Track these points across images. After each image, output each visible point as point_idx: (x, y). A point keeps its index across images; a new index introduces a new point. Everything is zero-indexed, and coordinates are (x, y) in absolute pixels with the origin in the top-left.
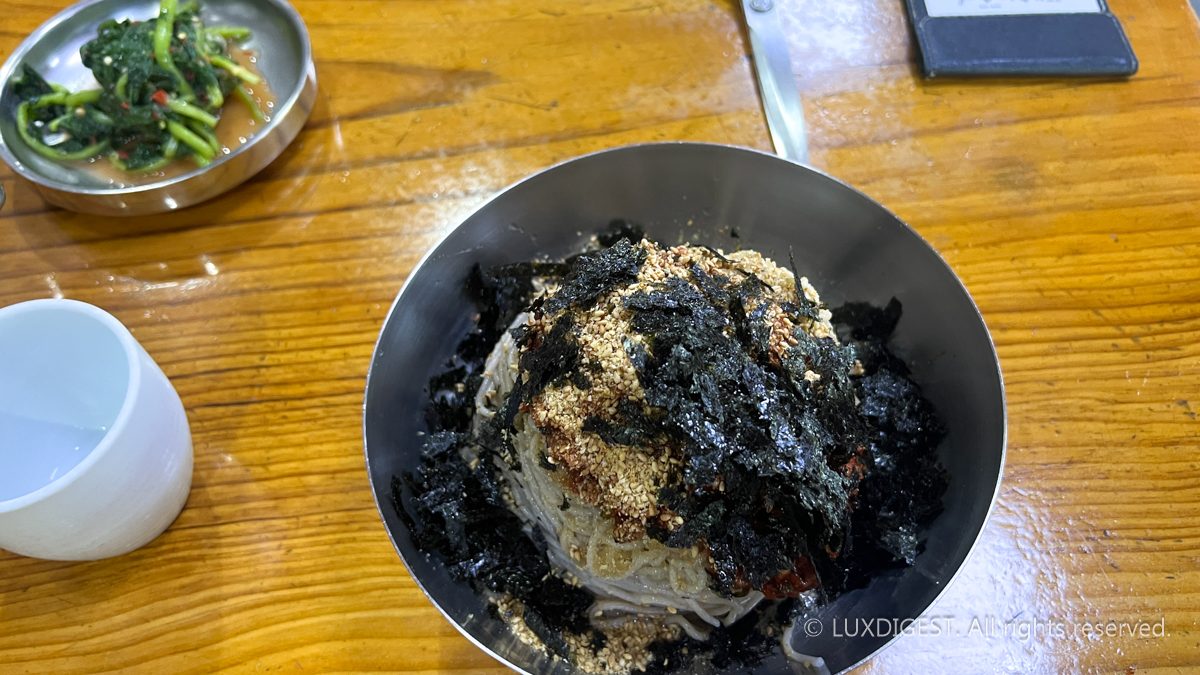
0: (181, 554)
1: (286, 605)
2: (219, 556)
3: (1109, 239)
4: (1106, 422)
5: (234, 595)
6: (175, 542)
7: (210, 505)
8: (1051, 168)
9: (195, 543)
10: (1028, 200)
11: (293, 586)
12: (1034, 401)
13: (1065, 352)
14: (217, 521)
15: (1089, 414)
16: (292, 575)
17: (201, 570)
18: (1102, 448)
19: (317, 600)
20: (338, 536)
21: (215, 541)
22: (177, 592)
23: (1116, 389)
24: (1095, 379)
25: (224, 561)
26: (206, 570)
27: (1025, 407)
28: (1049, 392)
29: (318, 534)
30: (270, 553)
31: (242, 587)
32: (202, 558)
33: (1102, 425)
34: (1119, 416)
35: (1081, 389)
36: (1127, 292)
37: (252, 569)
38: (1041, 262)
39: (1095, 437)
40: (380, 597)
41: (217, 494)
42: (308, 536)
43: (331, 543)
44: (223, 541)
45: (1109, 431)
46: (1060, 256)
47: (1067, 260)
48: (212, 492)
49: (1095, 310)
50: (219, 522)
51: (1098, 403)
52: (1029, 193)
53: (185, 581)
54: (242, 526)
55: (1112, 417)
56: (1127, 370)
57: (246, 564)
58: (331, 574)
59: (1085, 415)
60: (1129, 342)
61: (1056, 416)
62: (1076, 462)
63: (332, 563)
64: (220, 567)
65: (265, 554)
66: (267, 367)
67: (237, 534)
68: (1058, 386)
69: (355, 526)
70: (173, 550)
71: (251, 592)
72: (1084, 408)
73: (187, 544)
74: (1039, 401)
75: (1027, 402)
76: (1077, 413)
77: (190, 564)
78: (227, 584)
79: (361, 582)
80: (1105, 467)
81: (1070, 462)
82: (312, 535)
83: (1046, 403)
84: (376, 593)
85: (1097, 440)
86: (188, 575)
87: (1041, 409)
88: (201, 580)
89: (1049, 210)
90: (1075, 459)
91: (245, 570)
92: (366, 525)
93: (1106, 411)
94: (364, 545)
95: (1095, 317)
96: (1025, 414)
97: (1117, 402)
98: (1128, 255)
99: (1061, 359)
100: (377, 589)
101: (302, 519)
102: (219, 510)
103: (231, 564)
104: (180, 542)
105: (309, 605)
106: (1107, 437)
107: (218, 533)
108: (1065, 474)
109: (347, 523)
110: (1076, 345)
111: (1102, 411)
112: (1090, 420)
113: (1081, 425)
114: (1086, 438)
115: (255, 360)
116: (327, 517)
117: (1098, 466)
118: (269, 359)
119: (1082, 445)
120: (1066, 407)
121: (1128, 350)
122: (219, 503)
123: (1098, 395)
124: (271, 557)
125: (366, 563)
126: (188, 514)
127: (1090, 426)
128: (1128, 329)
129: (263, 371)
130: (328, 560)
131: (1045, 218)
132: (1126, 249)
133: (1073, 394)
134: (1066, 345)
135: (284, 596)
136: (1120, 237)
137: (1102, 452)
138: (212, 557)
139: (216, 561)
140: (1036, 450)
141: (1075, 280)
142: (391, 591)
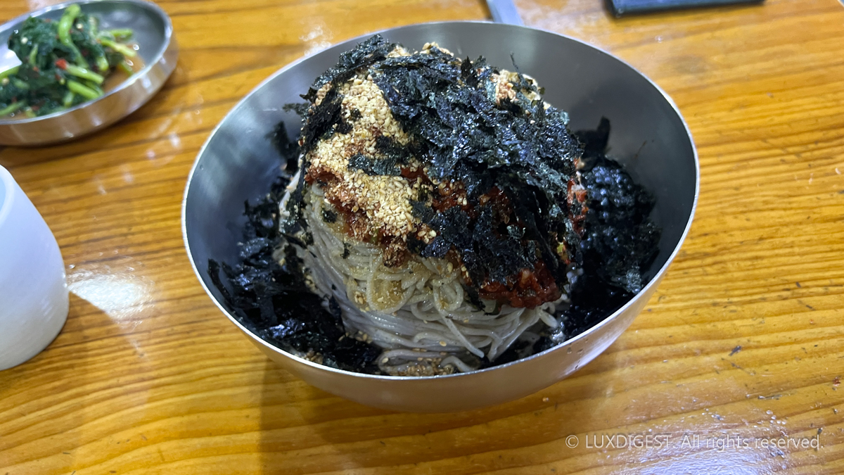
0: (55, 365)
1: (137, 394)
2: (85, 364)
3: (766, 96)
4: (785, 209)
5: (95, 391)
6: (51, 357)
7: (81, 329)
8: (716, 59)
9: (67, 357)
10: (702, 79)
11: (143, 380)
12: (726, 202)
13: (745, 168)
14: (86, 339)
15: (771, 206)
16: (143, 372)
17: (70, 375)
18: (785, 227)
19: (161, 388)
20: (181, 342)
21: (83, 354)
22: (49, 392)
23: (789, 188)
24: (771, 183)
25: (89, 367)
26: (74, 374)
27: (719, 206)
28: (737, 195)
29: (166, 342)
30: (127, 358)
31: (102, 384)
32: (72, 366)
33: (782, 213)
34: (794, 205)
35: (762, 191)
36: (785, 126)
37: (111, 371)
38: (717, 115)
39: (778, 220)
40: (212, 382)
41: (86, 321)
42: (156, 343)
43: (175, 347)
44: (90, 353)
45: (788, 216)
46: (731, 110)
47: (737, 112)
48: (83, 320)
49: (764, 140)
50: (88, 340)
51: (775, 198)
52: (701, 75)
53: (57, 384)
54: (106, 341)
55: (789, 206)
56: (795, 175)
57: (106, 368)
58: (174, 369)
59: (767, 206)
60: (793, 157)
61: (745, 209)
62: (766, 239)
63: (175, 361)
64: (86, 372)
65: (122, 359)
66: (133, 234)
67: (101, 347)
68: (743, 190)
69: (194, 334)
70: (49, 363)
71: (109, 387)
72: (766, 202)
73: (61, 357)
74: (729, 201)
75: (720, 203)
76: (761, 206)
77: (62, 371)
78: (90, 383)
79: (197, 373)
80: (789, 240)
81: (761, 239)
82: (160, 343)
83: (735, 202)
84: (209, 380)
85: (779, 222)
86: (59, 380)
87: (731, 206)
88: (70, 382)
89: (718, 83)
90: (765, 236)
91: (106, 372)
92: (203, 332)
93: (784, 202)
94: (202, 346)
95: (764, 145)
96: (720, 211)
97: (790, 196)
98: (783, 105)
99: (743, 173)
100: (210, 376)
101: (153, 333)
102: (87, 332)
103: (95, 368)
104: (56, 356)
105: (155, 393)
106: (787, 220)
107: (86, 348)
108: (758, 247)
109: (188, 332)
110: (752, 163)
111: (780, 203)
112: (772, 209)
113: (766, 214)
114: (771, 222)
115: (125, 230)
116: (173, 330)
117: (784, 239)
118: (134, 229)
119: (769, 226)
120: (752, 203)
121: (793, 162)
122: (88, 327)
123: (775, 192)
124: (127, 361)
125: (202, 359)
126: (63, 336)
127: (773, 214)
128: (791, 150)
129: (130, 237)
130: (172, 359)
131: (716, 88)
132: (780, 101)
133: (755, 194)
134: (745, 163)
135: (135, 388)
136: (774, 94)
137: (785, 230)
138: (80, 365)
139: (83, 368)
140: (732, 233)
141: (745, 124)
142: (221, 377)
